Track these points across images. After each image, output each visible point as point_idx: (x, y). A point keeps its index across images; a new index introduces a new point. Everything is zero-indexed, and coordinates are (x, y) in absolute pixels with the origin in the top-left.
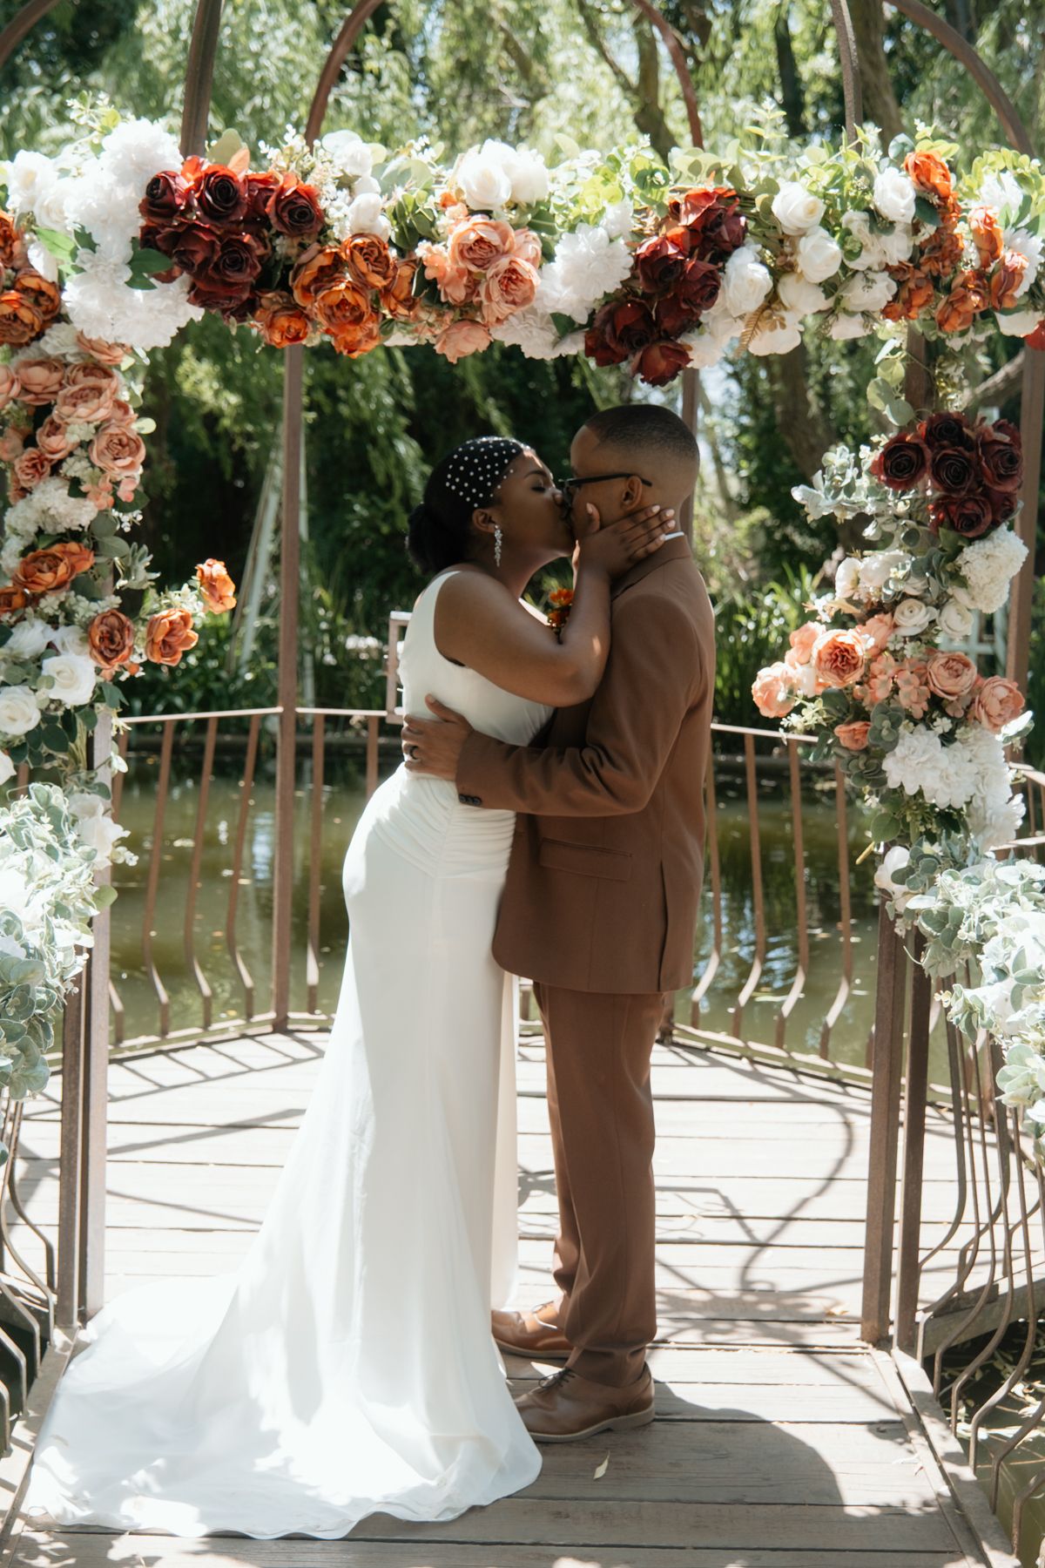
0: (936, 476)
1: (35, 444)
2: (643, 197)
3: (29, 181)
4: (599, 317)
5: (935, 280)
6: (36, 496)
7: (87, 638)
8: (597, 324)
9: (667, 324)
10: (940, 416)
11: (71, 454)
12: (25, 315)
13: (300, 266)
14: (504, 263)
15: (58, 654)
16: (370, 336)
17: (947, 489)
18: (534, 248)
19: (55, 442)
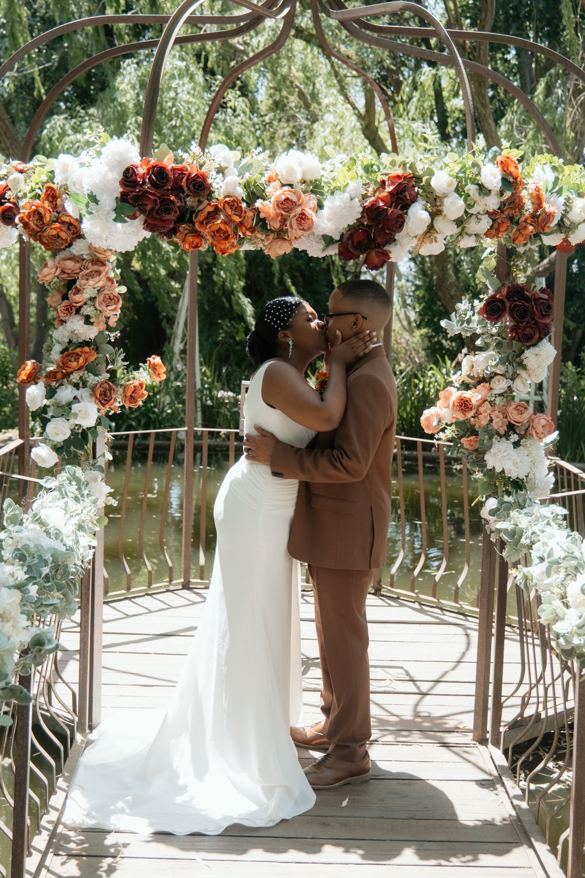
0: (511, 315)
1: (67, 299)
2: (367, 177)
3: (65, 169)
4: (345, 237)
5: (511, 219)
6: (68, 324)
7: (93, 394)
8: (344, 240)
9: (379, 240)
10: (513, 285)
11: (85, 304)
12: (63, 235)
13: (199, 211)
14: (298, 210)
15: (79, 402)
16: (233, 246)
17: (517, 322)
18: (313, 202)
19: (77, 298)
